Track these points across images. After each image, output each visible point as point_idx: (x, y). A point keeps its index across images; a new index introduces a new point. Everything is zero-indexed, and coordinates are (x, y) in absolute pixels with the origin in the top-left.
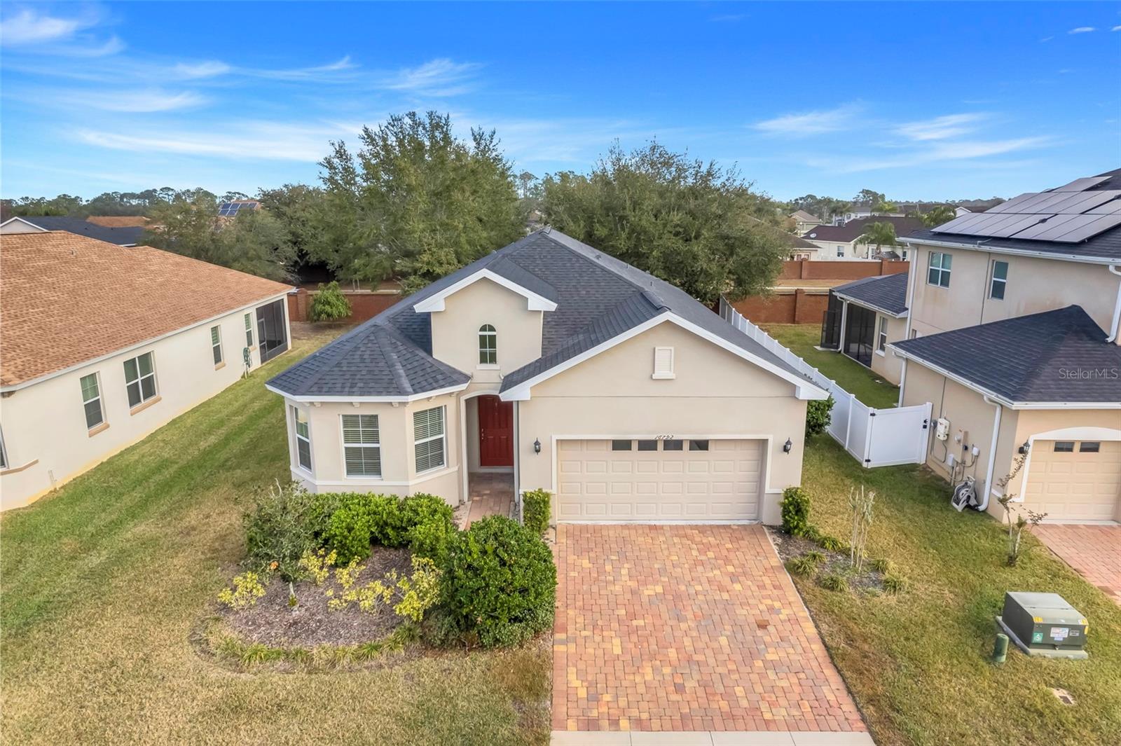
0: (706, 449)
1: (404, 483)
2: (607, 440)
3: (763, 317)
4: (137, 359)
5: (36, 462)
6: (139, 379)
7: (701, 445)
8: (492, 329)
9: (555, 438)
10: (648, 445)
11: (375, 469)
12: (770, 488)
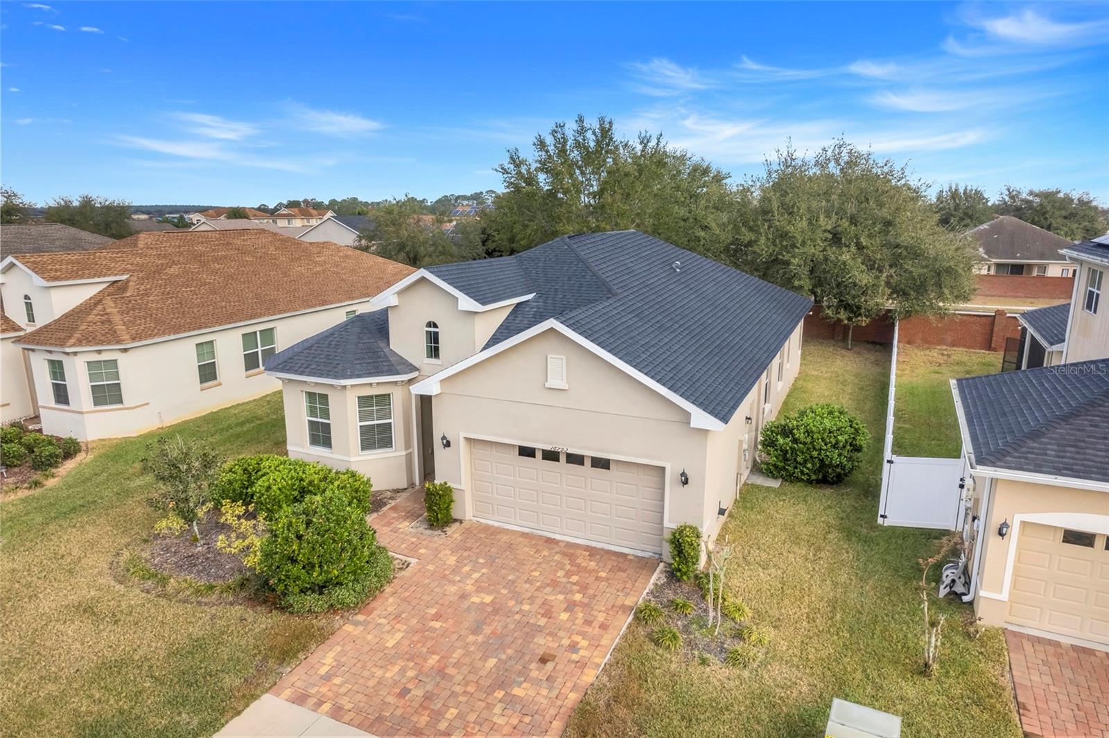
0: (608, 468)
1: (346, 458)
2: (514, 446)
3: (949, 340)
4: (258, 333)
5: (148, 404)
6: (260, 349)
7: (601, 464)
8: (435, 326)
9: (462, 435)
10: (551, 456)
11: (327, 443)
12: (670, 522)
